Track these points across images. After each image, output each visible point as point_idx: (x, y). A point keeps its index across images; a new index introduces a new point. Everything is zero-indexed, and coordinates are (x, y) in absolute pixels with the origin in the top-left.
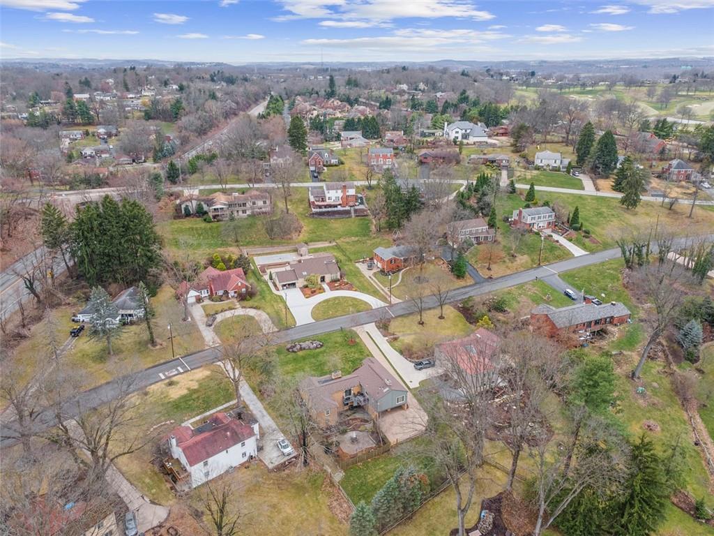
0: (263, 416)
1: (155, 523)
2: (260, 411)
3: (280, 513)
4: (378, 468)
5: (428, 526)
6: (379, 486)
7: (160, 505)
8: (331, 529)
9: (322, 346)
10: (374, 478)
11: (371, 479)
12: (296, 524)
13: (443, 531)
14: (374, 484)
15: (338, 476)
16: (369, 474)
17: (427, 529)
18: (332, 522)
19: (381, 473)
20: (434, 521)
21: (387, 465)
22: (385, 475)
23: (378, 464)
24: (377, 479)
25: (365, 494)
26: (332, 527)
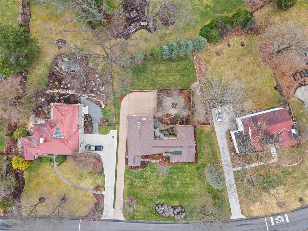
0: (223, 148)
1: (303, 88)
2: (224, 153)
3: (234, 73)
4: (170, 82)
5: (162, 41)
6: (175, 71)
7: (299, 99)
8: (211, 57)
9: (157, 205)
10: (175, 77)
11: (177, 76)
12: (228, 65)
13: (157, 34)
14: (177, 73)
15: (195, 86)
16: (177, 80)
17: (164, 39)
18: (209, 61)
19: (170, 78)
20: (158, 41)
21: (165, 81)
22: (168, 76)
23: (169, 84)
24: (174, 75)
25: (185, 70)
26: (210, 58)
